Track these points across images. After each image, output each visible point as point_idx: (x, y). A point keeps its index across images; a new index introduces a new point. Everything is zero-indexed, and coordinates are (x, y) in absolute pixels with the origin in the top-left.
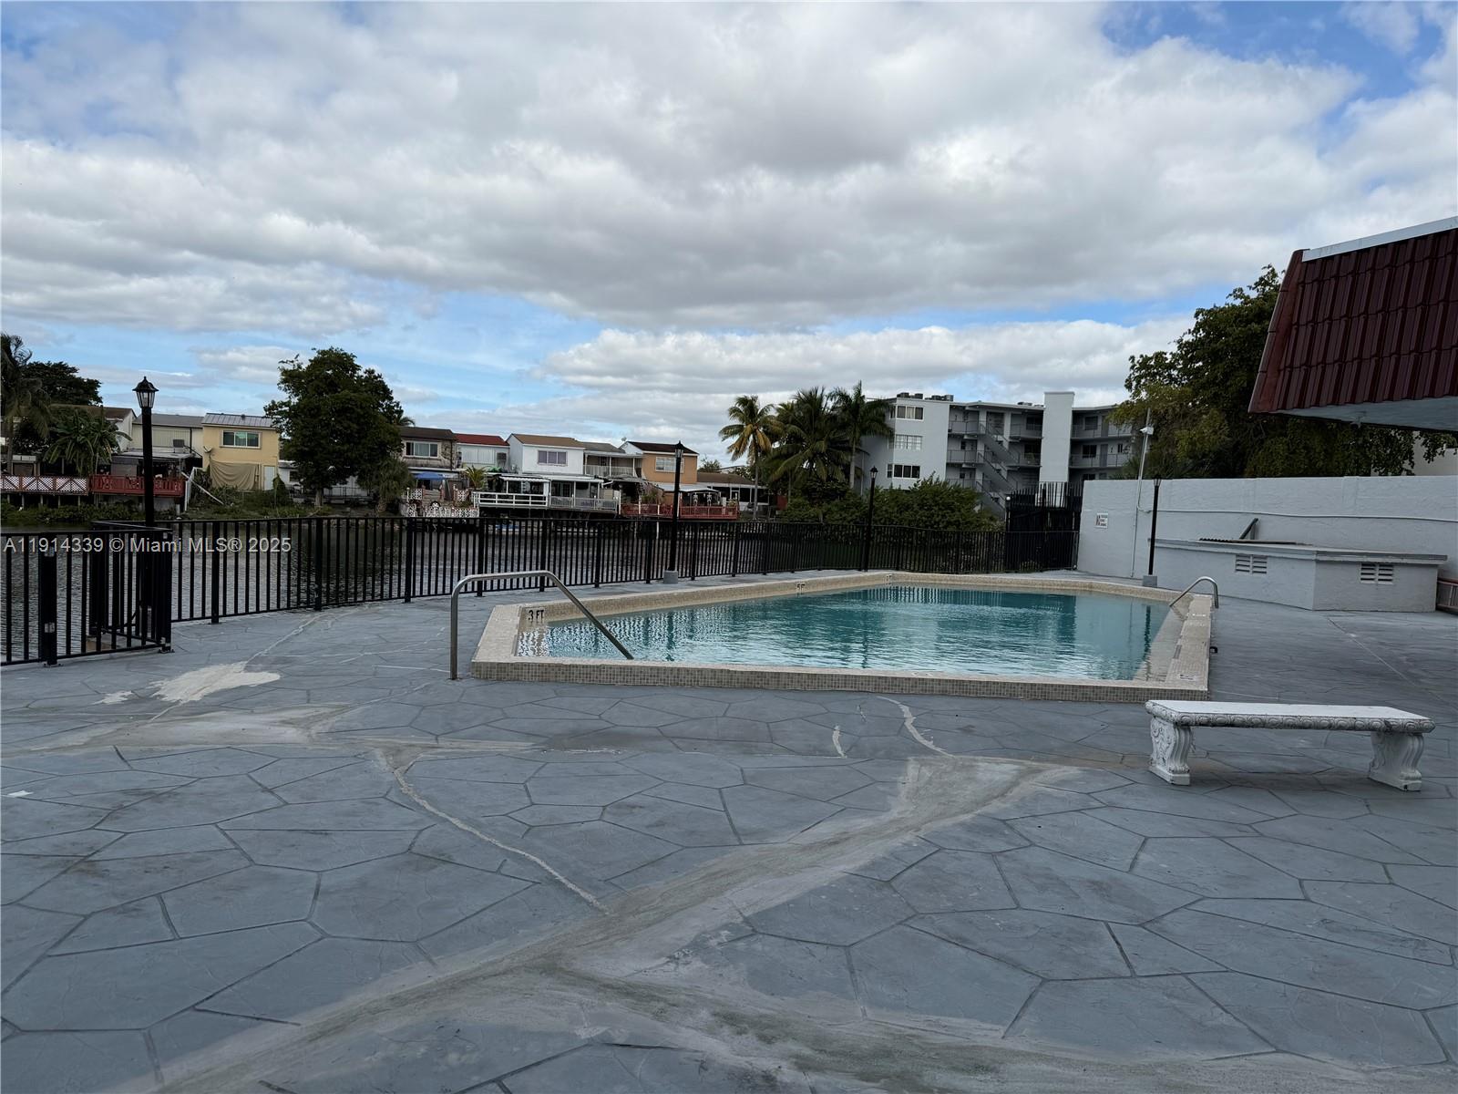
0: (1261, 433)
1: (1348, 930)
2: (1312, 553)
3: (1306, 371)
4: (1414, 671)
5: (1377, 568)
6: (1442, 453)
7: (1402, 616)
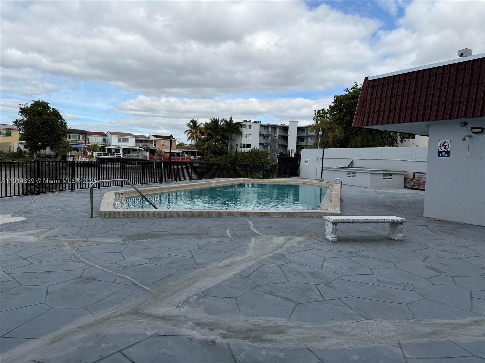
0: (354, 134)
1: (385, 282)
2: (369, 171)
3: (369, 114)
4: (399, 205)
5: (388, 175)
6: (405, 140)
7: (395, 189)
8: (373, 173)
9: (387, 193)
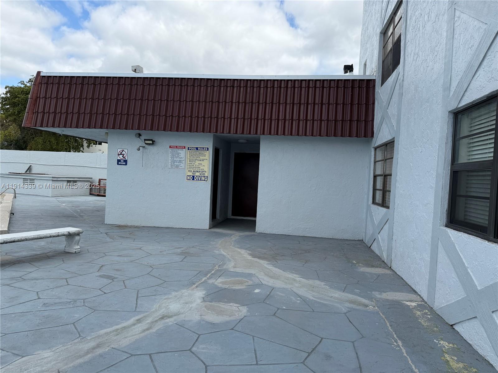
0: (33, 135)
1: (52, 305)
2: (50, 177)
3: (43, 114)
4: (82, 214)
5: (72, 182)
6: (92, 146)
7: (80, 197)
8: (55, 179)
9: (71, 202)
